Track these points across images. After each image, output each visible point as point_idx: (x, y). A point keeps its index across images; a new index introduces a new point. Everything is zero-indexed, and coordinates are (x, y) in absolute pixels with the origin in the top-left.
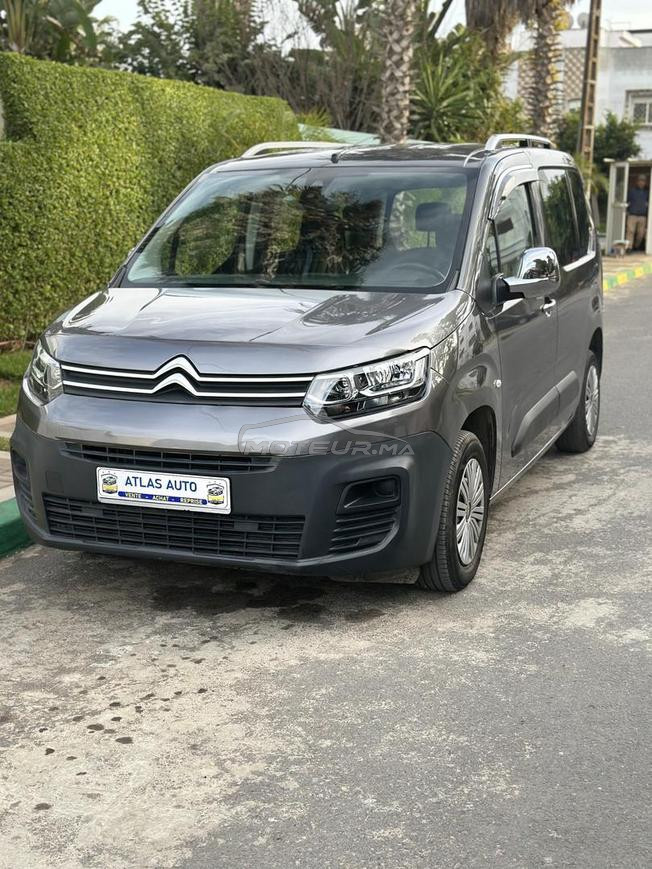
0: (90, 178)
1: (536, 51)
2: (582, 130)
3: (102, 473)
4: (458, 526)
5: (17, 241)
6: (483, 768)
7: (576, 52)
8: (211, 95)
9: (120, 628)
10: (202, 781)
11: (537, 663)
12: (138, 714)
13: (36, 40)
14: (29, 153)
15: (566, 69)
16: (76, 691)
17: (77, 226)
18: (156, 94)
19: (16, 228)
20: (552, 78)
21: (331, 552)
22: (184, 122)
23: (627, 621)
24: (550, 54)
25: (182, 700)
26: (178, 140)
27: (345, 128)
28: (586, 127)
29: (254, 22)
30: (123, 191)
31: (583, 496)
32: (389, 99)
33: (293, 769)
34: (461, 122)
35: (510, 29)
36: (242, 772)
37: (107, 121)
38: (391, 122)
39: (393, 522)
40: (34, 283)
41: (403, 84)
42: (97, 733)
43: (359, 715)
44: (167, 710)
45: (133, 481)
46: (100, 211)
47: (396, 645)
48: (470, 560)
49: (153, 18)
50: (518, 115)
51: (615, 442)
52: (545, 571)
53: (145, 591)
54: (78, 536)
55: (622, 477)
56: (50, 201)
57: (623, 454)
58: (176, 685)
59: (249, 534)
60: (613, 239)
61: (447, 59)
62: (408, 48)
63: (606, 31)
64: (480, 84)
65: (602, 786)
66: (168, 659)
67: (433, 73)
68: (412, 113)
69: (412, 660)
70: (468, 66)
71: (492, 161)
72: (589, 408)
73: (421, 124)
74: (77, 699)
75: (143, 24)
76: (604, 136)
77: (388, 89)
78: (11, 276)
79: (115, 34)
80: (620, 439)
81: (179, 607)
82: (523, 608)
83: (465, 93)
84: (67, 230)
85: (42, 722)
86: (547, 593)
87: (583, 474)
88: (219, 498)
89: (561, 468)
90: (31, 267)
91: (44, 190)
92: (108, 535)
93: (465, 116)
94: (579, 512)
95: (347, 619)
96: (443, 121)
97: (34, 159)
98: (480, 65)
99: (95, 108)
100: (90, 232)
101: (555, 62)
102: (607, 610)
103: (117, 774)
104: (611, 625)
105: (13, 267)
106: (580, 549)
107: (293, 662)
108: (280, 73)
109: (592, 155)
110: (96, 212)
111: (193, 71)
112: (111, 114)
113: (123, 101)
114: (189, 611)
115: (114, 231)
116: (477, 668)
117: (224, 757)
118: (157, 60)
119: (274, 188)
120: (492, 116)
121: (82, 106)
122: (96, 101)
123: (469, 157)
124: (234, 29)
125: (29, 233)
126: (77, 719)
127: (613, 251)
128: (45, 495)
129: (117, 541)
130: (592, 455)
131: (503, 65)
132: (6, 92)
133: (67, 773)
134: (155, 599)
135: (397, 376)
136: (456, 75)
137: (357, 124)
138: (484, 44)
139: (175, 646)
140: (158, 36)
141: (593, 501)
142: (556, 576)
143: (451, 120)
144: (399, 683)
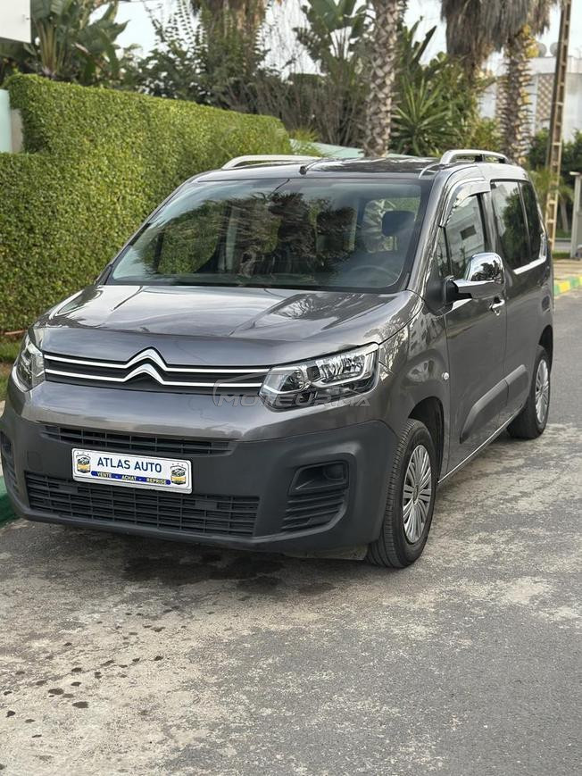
0: (99, 186)
1: (509, 77)
2: (551, 146)
3: (77, 453)
4: (405, 508)
5: (31, 241)
6: (411, 740)
7: (548, 77)
8: (212, 113)
9: (91, 596)
10: (147, 746)
11: (472, 638)
12: (97, 680)
13: (66, 64)
14: (44, 163)
15: (539, 93)
16: (43, 656)
17: (87, 228)
18: (162, 112)
19: (31, 230)
20: (523, 100)
21: (284, 530)
22: (186, 137)
23: (560, 599)
24: (521, 79)
25: (139, 666)
26: (180, 153)
27: (335, 143)
28: (555, 144)
29: (258, 50)
30: (129, 197)
31: (530, 479)
32: (373, 118)
33: (233, 736)
34: (440, 139)
35: (486, 57)
36: (185, 738)
37: (116, 136)
38: (374, 138)
39: (341, 504)
40: (47, 279)
41: (385, 105)
42: (57, 697)
43: (301, 685)
44: (124, 676)
45: (104, 461)
46: (108, 216)
47: (341, 617)
48: (417, 539)
49: (169, 45)
50: (492, 133)
51: (564, 430)
52: (488, 550)
53: (119, 562)
54: (55, 511)
55: (567, 462)
56: (62, 207)
57: (569, 441)
58: (135, 652)
59: (208, 513)
60: (577, 244)
61: (429, 83)
62: (390, 72)
63: (575, 59)
64: (457, 105)
65: (522, 759)
66: (130, 627)
67: (416, 95)
68: (393, 130)
69: (356, 633)
70: (448, 89)
71: (444, 174)
72: (539, 399)
73: (404, 140)
74: (42, 664)
75: (160, 51)
76: (573, 151)
77: (372, 109)
78: (26, 272)
79: (134, 59)
80: (569, 427)
81: (148, 578)
82: (464, 585)
83: (443, 114)
84: (77, 232)
85: (7, 685)
86: (488, 571)
87: (532, 459)
88: (181, 478)
89: (512, 453)
90: (44, 264)
91: (57, 197)
92: (81, 510)
93: (443, 133)
94: (524, 494)
95: (300, 592)
96: (424, 138)
97: (48, 169)
98: (458, 89)
99: (105, 125)
100: (98, 234)
101: (525, 86)
102: (542, 588)
103: (69, 737)
104: (544, 603)
105: (28, 264)
106: (522, 529)
107: (245, 633)
108: (277, 94)
109: (559, 169)
110: (104, 216)
111: (203, 93)
112: (119, 130)
113: (131, 118)
114: (157, 581)
115: (120, 233)
116: (416, 641)
117: (171, 723)
118: (171, 82)
119: (257, 195)
120: (469, 133)
121: (94, 123)
122: (106, 118)
123: (424, 170)
124: (239, 55)
125: (43, 235)
126: (40, 683)
127: (577, 254)
128: (26, 473)
129: (90, 516)
130: (541, 441)
131: (479, 88)
132: (25, 109)
133: (24, 735)
134: (127, 569)
135: (349, 369)
136: (436, 97)
137: (346, 140)
138: (462, 70)
139: (139, 614)
140: (172, 61)
141: (538, 485)
142: (497, 555)
143: (431, 137)
144: (342, 655)
